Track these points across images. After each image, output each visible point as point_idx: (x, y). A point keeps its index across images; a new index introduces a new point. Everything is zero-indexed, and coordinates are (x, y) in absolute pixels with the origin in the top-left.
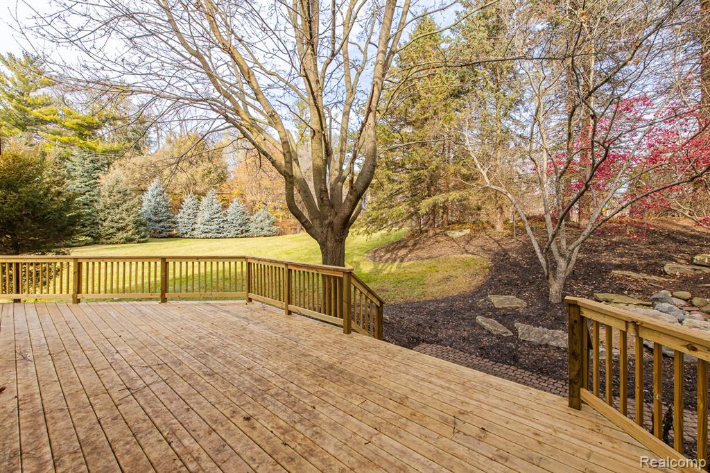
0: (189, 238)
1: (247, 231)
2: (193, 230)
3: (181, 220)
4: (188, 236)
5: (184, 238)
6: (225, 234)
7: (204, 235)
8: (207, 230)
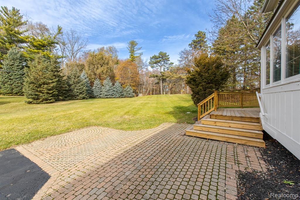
0: (99, 98)
1: (123, 95)
2: (100, 94)
3: (95, 90)
4: (98, 97)
5: (96, 98)
6: (114, 96)
7: (106, 97)
8: (107, 95)
